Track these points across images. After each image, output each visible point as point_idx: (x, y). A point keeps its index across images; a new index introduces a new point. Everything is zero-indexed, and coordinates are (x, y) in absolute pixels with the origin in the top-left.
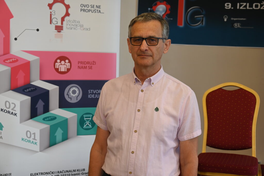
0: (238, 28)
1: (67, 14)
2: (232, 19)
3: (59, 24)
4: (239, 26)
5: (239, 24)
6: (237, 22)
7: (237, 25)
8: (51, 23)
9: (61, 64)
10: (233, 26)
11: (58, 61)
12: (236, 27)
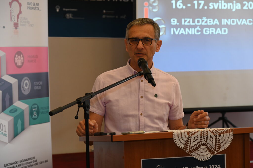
0: (70, 19)
1: (20, 12)
2: (64, 9)
3: (16, 22)
4: (71, 17)
5: (70, 15)
6: (69, 12)
7: (69, 16)
8: (11, 21)
9: (18, 59)
10: (65, 17)
11: (17, 56)
12: (68, 18)
